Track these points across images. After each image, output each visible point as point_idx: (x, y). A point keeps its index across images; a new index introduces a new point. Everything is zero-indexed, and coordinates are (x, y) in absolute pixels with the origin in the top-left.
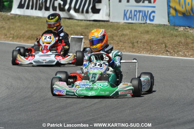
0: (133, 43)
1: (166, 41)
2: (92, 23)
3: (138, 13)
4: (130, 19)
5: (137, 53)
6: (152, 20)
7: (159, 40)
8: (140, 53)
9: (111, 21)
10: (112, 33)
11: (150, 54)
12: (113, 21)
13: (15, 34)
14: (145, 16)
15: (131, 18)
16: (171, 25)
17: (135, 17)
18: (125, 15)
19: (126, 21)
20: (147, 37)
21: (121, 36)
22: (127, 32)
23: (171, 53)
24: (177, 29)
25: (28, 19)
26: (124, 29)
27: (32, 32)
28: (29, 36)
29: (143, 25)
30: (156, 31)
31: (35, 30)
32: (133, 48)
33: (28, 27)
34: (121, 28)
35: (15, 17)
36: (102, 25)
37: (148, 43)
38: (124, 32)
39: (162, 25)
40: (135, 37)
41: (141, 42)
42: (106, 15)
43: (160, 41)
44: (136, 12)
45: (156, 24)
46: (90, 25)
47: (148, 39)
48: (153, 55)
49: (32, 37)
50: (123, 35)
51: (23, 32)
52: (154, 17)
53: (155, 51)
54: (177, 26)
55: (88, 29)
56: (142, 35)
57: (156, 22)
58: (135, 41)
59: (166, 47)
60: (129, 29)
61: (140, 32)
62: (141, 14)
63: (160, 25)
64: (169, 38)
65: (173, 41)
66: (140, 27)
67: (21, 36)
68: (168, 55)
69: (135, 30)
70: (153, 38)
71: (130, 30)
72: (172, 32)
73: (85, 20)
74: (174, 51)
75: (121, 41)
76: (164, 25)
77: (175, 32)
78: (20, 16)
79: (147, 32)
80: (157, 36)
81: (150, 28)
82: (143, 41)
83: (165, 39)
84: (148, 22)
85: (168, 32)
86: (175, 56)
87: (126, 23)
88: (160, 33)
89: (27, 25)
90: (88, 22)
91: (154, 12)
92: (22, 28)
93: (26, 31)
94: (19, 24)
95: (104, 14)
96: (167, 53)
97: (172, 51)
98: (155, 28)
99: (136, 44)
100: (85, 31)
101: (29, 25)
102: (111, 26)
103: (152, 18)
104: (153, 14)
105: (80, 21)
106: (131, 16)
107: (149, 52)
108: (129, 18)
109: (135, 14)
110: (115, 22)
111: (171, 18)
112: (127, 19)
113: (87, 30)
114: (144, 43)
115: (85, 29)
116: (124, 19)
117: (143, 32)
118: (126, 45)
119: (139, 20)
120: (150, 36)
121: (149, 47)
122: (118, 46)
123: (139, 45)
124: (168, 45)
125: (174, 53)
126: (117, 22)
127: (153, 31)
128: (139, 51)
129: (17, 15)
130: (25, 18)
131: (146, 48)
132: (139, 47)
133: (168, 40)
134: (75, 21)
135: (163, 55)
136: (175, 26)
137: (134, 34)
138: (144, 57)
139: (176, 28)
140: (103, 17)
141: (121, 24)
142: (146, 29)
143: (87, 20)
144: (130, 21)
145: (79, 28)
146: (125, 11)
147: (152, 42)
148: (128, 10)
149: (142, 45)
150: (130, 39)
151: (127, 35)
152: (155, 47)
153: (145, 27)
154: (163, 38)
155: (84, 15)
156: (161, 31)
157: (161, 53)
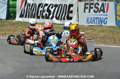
1: (115, 37)
3: (96, 19)
6: (106, 24)
8: (98, 44)
9: (79, 24)
11: (104, 45)
14: (101, 21)
15: (91, 22)
17: (94, 22)
18: (88, 21)
20: (102, 34)
22: (90, 31)
23: (118, 44)
25: (26, 24)
26: (88, 29)
30: (108, 30)
34: (86, 29)
37: (103, 38)
39: (112, 26)
40: (95, 35)
41: (99, 37)
42: (76, 21)
43: (111, 37)
44: (94, 19)
45: (108, 26)
48: (107, 46)
50: (87, 33)
52: (106, 21)
53: (108, 43)
56: (99, 33)
58: (95, 37)
60: (91, 29)
61: (98, 32)
62: (98, 20)
63: (111, 27)
64: (116, 35)
65: (119, 36)
66: (98, 28)
68: (116, 46)
69: (95, 30)
70: (106, 35)
71: (91, 30)
72: (118, 31)
73: (63, 24)
78: (21, 22)
79: (103, 31)
80: (109, 33)
81: (104, 29)
83: (114, 35)
84: (103, 24)
85: (116, 31)
91: (107, 18)
94: (20, 28)
96: (116, 44)
98: (107, 28)
103: (105, 22)
104: (106, 20)
105: (60, 25)
106: (91, 21)
108: (90, 22)
109: (94, 20)
111: (118, 22)
112: (89, 23)
114: (101, 38)
116: (87, 23)
117: (100, 31)
119: (96, 24)
120: (104, 33)
123: (98, 40)
124: (116, 39)
126: (83, 25)
127: (106, 31)
129: (19, 21)
134: (57, 25)
135: (113, 45)
137: (94, 32)
140: (74, 22)
141: (86, 26)
142: (102, 29)
144: (91, 24)
145: (59, 29)
146: (87, 18)
147: (106, 37)
148: (89, 18)
149: (99, 39)
150: (92, 36)
151: (90, 33)
152: (108, 41)
153: (101, 28)
154: (112, 34)
155: (62, 21)
156: (111, 30)
157: (111, 44)
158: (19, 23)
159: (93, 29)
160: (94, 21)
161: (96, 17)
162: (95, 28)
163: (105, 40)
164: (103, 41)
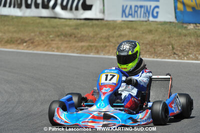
1: (173, 42)
2: (83, 22)
3: (139, 9)
4: (130, 17)
6: (156, 17)
7: (164, 40)
9: (106, 18)
10: (108, 33)
11: (154, 58)
14: (148, 11)
15: (131, 15)
16: (178, 22)
17: (136, 14)
18: (124, 11)
19: (125, 19)
20: (150, 37)
21: (119, 36)
22: (126, 32)
23: (179, 56)
24: (186, 27)
25: (5, 19)
26: (122, 28)
27: (10, 35)
28: (8, 40)
29: (145, 23)
30: (160, 30)
31: (15, 32)
33: (6, 28)
36: (96, 24)
37: (152, 44)
39: (168, 22)
40: (136, 38)
41: (143, 43)
42: (100, 12)
43: (166, 42)
44: (136, 8)
45: (160, 22)
46: (81, 24)
47: (152, 40)
48: (158, 59)
49: (11, 41)
50: (121, 35)
52: (157, 13)
53: (160, 54)
54: (186, 23)
55: (78, 29)
56: (144, 35)
57: (161, 18)
59: (173, 48)
60: (128, 28)
61: (141, 32)
62: (143, 9)
63: (165, 23)
64: (176, 38)
65: (181, 41)
66: (141, 25)
68: (176, 59)
69: (135, 29)
70: (157, 38)
71: (129, 30)
72: (180, 30)
73: (74, 19)
74: (183, 54)
76: (171, 22)
77: (184, 31)
79: (150, 31)
80: (162, 35)
81: (153, 27)
82: (145, 42)
83: (171, 39)
84: (151, 19)
85: (176, 31)
86: (184, 59)
87: (124, 21)
88: (166, 32)
89: (5, 26)
90: (79, 21)
91: (157, 7)
93: (4, 33)
95: (98, 10)
96: (175, 56)
97: (180, 54)
98: (159, 26)
100: (75, 31)
102: (106, 25)
103: (155, 14)
104: (156, 10)
105: (68, 20)
107: (153, 56)
108: (129, 14)
110: (110, 21)
111: (179, 14)
112: (126, 17)
113: (77, 31)
114: (147, 44)
115: (75, 29)
116: (122, 16)
117: (145, 31)
119: (140, 17)
120: (153, 36)
121: (153, 50)
124: (175, 47)
125: (183, 56)
126: (113, 21)
130: (3, 19)
131: (149, 51)
133: (176, 40)
135: (170, 59)
136: (183, 23)
137: (134, 34)
139: (185, 25)
140: (96, 14)
141: (118, 22)
142: (149, 28)
143: (78, 19)
144: (130, 18)
145: (67, 28)
146: (123, 6)
147: (156, 43)
148: (127, 6)
149: (144, 47)
151: (125, 35)
152: (160, 49)
153: (147, 25)
154: (169, 38)
155: (73, 13)
156: (167, 29)
157: (167, 56)
159: (131, 28)
160: (137, 12)
161: (139, 4)
162: (135, 26)
163: (154, 49)
164: (150, 50)
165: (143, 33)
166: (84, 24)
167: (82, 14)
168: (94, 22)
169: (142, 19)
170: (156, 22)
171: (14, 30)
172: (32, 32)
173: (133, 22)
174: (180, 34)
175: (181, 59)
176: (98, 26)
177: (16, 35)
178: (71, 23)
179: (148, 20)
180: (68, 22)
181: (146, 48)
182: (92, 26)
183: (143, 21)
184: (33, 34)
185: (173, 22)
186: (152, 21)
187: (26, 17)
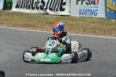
0: (84, 29)
1: (104, 28)
2: (60, 17)
3: (88, 11)
4: (83, 15)
5: (87, 35)
6: (96, 15)
7: (100, 27)
8: (89, 35)
9: (71, 16)
10: (72, 23)
11: (94, 35)
12: (73, 16)
13: (14, 23)
14: (92, 12)
15: (84, 14)
16: (107, 18)
18: (80, 12)
19: (81, 16)
20: (93, 25)
21: (77, 24)
22: (81, 22)
23: (107, 35)
25: (21, 14)
26: (79, 20)
27: (24, 22)
28: (22, 25)
30: (98, 22)
31: (26, 21)
32: (84, 32)
33: (22, 19)
34: (77, 20)
35: (14, 13)
36: (66, 18)
37: (94, 28)
38: (79, 22)
39: (102, 18)
40: (86, 25)
41: (89, 28)
42: (68, 12)
44: (86, 10)
45: (98, 18)
46: (59, 18)
47: (94, 26)
48: (96, 36)
49: (24, 25)
50: (78, 24)
51: (19, 22)
52: (97, 13)
53: (97, 33)
55: (57, 20)
56: (90, 24)
57: (98, 16)
58: (86, 28)
60: (82, 20)
62: (90, 11)
63: (100, 18)
64: (106, 26)
65: (108, 27)
66: (89, 19)
67: (18, 25)
68: (105, 36)
69: (86, 21)
70: (96, 26)
71: (82, 21)
72: (107, 22)
73: (56, 15)
75: (77, 28)
77: (110, 23)
78: (17, 12)
79: (93, 22)
80: (99, 24)
81: (95, 20)
82: (90, 28)
83: (103, 26)
84: (94, 16)
85: (105, 22)
88: (101, 22)
89: (21, 18)
90: (58, 16)
91: (97, 10)
92: (18, 19)
93: (21, 21)
94: (16, 17)
95: (67, 11)
96: (105, 35)
97: (107, 34)
98: (97, 20)
99: (86, 30)
101: (22, 18)
102: (71, 19)
103: (96, 14)
104: (96, 12)
105: (53, 16)
107: (94, 34)
108: (83, 14)
111: (107, 14)
112: (81, 15)
113: (57, 21)
114: (91, 28)
115: (56, 20)
116: (79, 15)
118: (80, 30)
119: (88, 15)
120: (94, 24)
122: (76, 30)
123: (88, 30)
124: (105, 30)
125: (109, 35)
126: (75, 17)
127: (96, 22)
128: (88, 34)
129: (15, 12)
130: (20, 14)
132: (88, 31)
133: (106, 27)
134: (50, 16)
135: (102, 36)
137: (85, 23)
138: (91, 37)
139: (110, 20)
140: (66, 13)
141: (77, 17)
142: (93, 20)
143: (57, 15)
145: (52, 20)
146: (80, 9)
147: (96, 28)
148: (82, 9)
149: (90, 30)
150: (83, 26)
151: (81, 24)
152: (98, 31)
153: (91, 19)
154: (102, 26)
155: (55, 12)
156: (101, 21)
157: (101, 35)
158: (15, 13)
159: (84, 20)
160: (87, 12)
161: (88, 8)
162: (85, 20)
163: (95, 31)
164: (93, 32)
165: (89, 23)
166: (60, 18)
167: (60, 13)
168: (65, 17)
169: (89, 16)
170: (96, 17)
171: (26, 20)
172: (35, 21)
173: (85, 18)
174: (108, 24)
175: (108, 36)
176: (67, 19)
177: (26, 23)
178: (54, 17)
179: (92, 17)
180: (53, 17)
181: (91, 30)
182: (64, 19)
183: (90, 17)
184: (35, 22)
185: (105, 18)
186: (94, 17)
187: (32, 14)
